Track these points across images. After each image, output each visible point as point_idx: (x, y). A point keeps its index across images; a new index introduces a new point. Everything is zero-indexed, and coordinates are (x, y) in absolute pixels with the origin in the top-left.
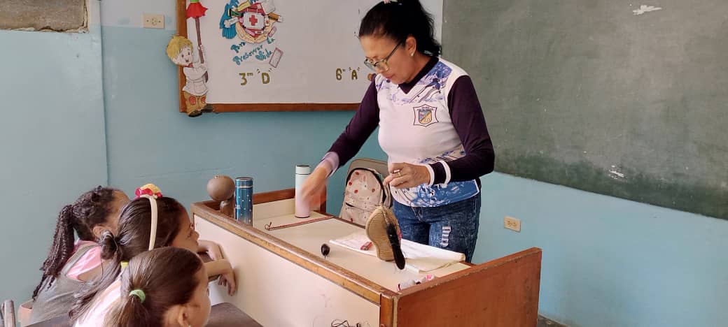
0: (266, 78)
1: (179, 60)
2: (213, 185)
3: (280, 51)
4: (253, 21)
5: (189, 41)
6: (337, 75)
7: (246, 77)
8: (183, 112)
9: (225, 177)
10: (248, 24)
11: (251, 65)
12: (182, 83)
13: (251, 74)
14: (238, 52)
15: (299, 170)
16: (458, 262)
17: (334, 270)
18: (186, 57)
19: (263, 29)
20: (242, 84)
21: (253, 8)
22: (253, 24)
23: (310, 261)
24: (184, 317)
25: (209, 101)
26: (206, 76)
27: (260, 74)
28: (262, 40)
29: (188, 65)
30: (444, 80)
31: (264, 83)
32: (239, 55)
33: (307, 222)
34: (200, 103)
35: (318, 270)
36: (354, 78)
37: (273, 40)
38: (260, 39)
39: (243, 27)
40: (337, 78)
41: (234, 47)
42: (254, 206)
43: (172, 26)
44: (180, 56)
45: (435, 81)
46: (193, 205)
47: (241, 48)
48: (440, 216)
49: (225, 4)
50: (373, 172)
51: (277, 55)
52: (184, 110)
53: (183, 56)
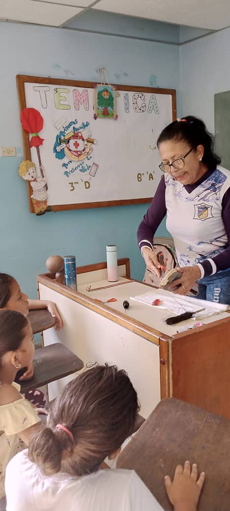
0: (87, 185)
1: (27, 177)
2: (50, 262)
3: (96, 165)
4: (77, 145)
5: (33, 163)
6: (138, 178)
7: (74, 185)
8: (32, 212)
9: (58, 256)
10: (73, 148)
11: (77, 176)
12: (30, 192)
13: (77, 183)
14: (67, 168)
15: (108, 248)
16: (224, 311)
17: (127, 320)
18: (32, 175)
19: (84, 150)
20: (71, 190)
21: (76, 136)
22: (77, 148)
23: (112, 314)
24: (16, 359)
25: (50, 203)
26: (46, 187)
27: (83, 182)
28: (83, 158)
29: (33, 180)
30: (220, 184)
31: (86, 188)
32: (68, 170)
33: (116, 285)
34: (43, 205)
35: (117, 320)
36: (151, 179)
37: (91, 157)
38: (82, 157)
39: (70, 150)
40: (139, 181)
41: (64, 165)
42: (77, 275)
43: (21, 154)
44: (27, 174)
45: (213, 185)
46: (37, 276)
47: (69, 165)
48: (213, 280)
49: (56, 135)
50: (166, 247)
51: (94, 168)
52: (33, 211)
53: (29, 174)
